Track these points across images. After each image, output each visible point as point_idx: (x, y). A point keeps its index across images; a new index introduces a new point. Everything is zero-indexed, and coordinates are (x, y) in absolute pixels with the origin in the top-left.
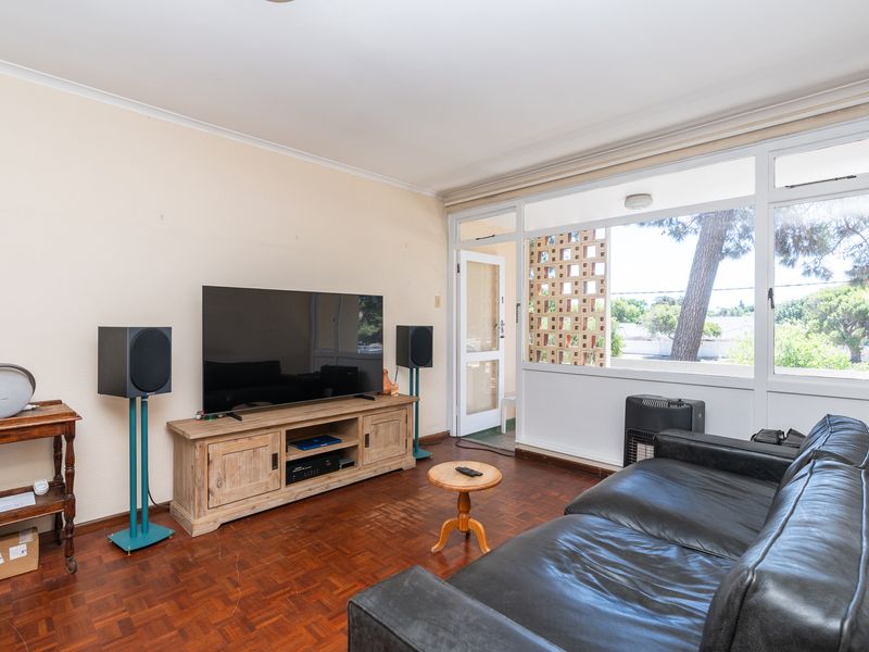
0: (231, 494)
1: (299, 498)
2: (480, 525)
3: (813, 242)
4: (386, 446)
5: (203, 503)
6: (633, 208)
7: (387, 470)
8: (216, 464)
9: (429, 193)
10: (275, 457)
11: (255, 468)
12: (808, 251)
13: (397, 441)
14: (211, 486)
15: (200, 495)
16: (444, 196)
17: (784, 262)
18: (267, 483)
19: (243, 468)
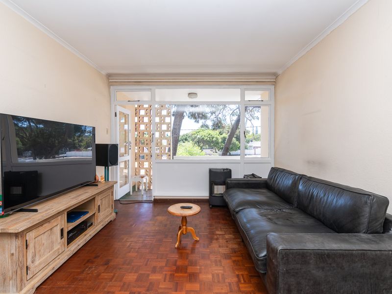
0: (40, 264)
1: (74, 252)
2: (192, 228)
3: (203, 115)
4: (105, 210)
5: (23, 278)
6: (191, 98)
7: (107, 223)
8: (31, 245)
9: (104, 73)
10: (62, 230)
11: (51, 242)
12: (202, 118)
13: (109, 206)
14: (28, 264)
15: (21, 273)
16: (109, 76)
17: (196, 121)
18: (58, 249)
19: (45, 243)
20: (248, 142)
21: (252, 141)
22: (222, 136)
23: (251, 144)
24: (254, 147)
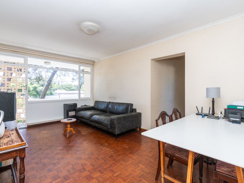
6: (46, 64)
20: (54, 90)
21: (56, 90)
22: (33, 86)
23: (56, 91)
24: (59, 94)
